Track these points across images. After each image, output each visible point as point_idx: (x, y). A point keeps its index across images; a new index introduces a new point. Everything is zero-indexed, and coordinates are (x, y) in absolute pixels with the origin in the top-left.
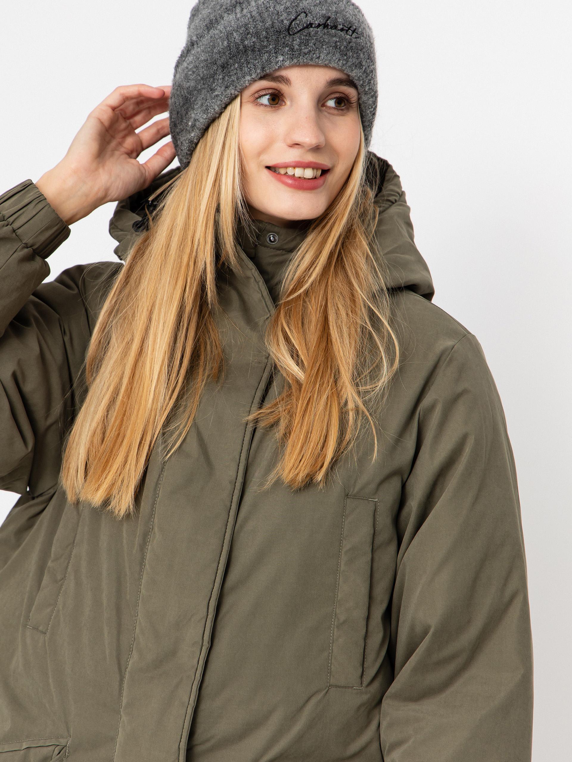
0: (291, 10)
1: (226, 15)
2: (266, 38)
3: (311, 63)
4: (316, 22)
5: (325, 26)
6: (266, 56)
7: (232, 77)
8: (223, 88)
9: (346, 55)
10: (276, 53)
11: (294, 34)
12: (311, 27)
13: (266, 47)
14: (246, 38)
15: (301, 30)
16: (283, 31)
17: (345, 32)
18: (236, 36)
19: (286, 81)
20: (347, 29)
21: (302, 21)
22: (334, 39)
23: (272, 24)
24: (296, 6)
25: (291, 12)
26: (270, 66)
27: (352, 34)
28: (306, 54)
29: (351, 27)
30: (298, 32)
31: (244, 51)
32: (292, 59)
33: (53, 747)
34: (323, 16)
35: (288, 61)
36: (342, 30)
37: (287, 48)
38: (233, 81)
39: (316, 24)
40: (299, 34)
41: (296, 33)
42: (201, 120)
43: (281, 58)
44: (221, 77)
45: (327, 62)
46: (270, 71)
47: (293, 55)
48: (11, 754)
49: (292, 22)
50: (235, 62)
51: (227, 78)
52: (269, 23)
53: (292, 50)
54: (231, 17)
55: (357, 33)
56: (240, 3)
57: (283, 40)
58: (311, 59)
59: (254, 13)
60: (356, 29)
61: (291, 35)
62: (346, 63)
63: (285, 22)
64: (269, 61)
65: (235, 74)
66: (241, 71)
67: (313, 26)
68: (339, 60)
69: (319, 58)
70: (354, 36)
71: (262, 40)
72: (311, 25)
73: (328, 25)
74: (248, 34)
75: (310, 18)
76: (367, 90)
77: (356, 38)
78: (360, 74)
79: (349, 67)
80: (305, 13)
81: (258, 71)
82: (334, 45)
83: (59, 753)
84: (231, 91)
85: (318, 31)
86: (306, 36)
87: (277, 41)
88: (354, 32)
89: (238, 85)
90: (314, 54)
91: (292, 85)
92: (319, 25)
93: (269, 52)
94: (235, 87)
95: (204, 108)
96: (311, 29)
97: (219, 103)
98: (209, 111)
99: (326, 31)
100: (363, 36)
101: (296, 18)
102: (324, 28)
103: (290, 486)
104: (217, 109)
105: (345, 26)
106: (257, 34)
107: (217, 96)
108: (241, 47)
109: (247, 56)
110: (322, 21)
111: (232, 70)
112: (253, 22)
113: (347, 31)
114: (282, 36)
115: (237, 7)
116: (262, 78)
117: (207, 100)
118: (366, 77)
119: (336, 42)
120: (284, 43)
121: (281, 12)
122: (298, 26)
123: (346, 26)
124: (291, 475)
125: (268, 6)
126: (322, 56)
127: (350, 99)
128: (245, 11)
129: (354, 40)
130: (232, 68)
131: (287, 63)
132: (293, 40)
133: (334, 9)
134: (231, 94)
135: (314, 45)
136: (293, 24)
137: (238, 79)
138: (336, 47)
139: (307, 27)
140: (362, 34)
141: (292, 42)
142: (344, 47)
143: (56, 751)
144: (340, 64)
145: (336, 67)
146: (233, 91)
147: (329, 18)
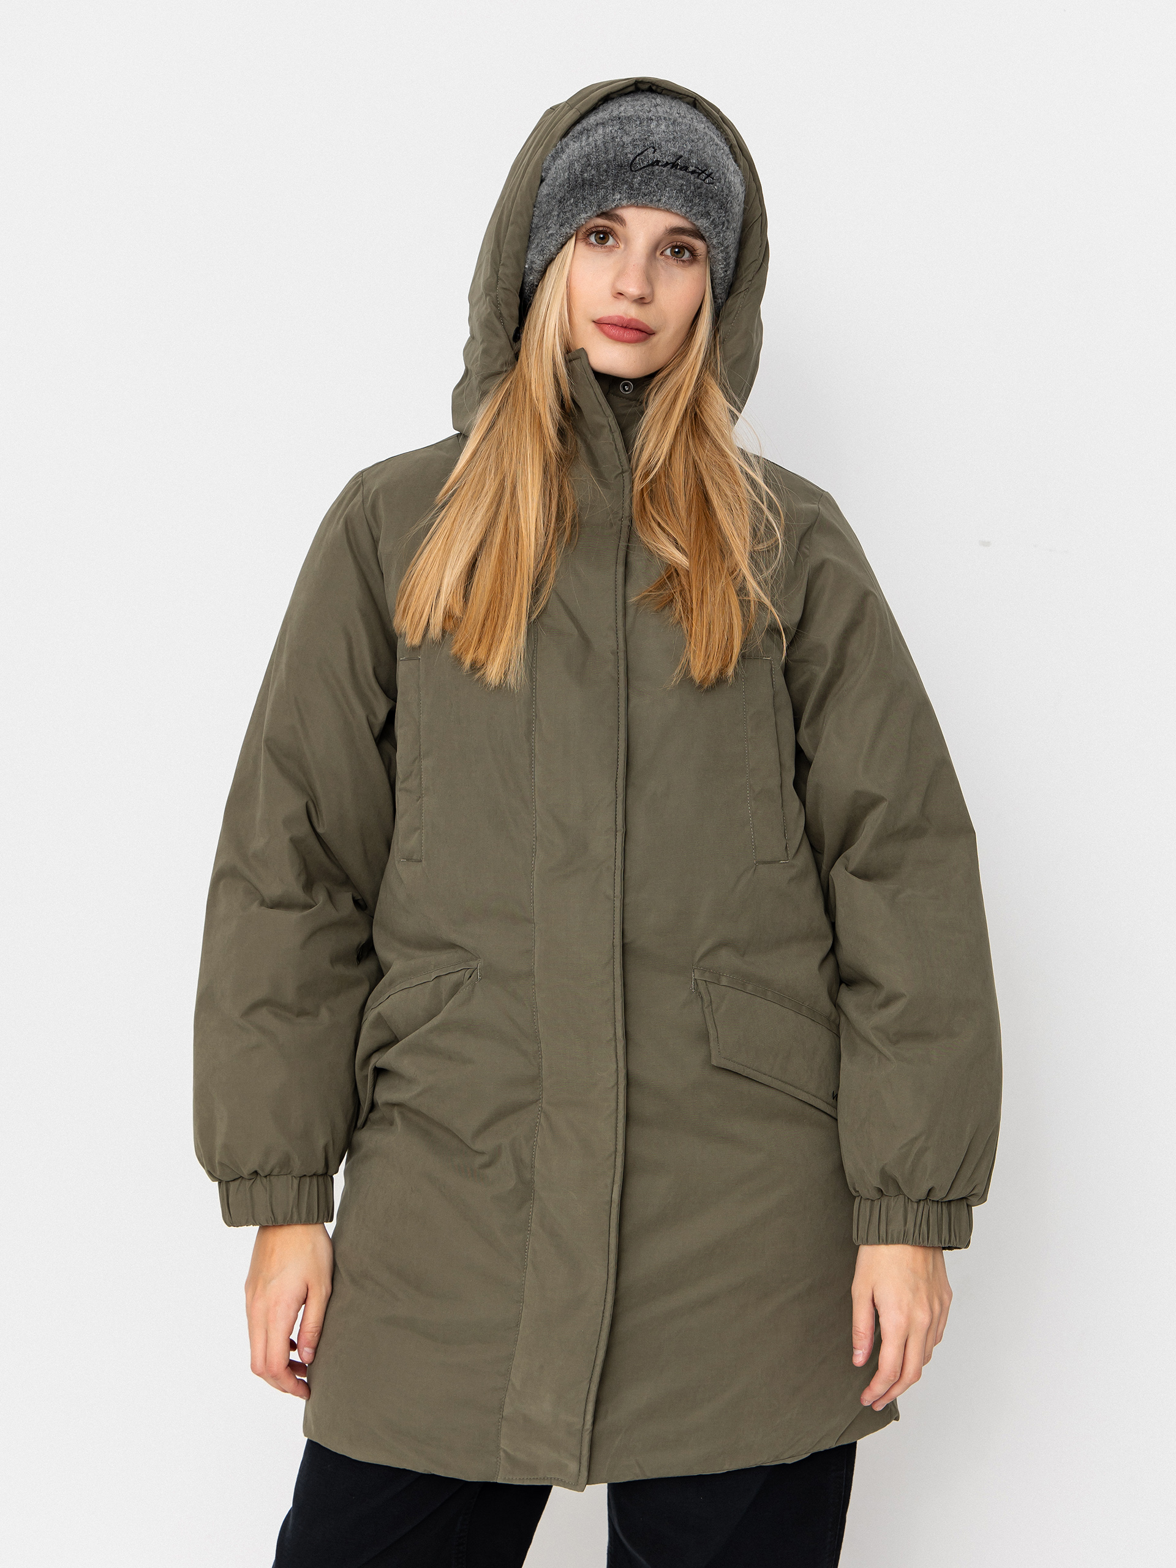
0: (639, 143)
1: (572, 143)
2: (606, 171)
3: (650, 205)
4: (664, 160)
5: (674, 165)
6: (602, 192)
7: (567, 214)
8: (558, 226)
9: (691, 201)
10: (613, 189)
11: (636, 171)
12: (658, 165)
13: (604, 181)
14: (586, 170)
15: (644, 167)
16: (625, 166)
17: (697, 175)
18: (577, 167)
19: (621, 221)
20: (700, 172)
21: (648, 157)
22: (680, 181)
23: (615, 156)
24: (646, 139)
25: (638, 145)
26: (606, 204)
27: (706, 178)
28: (646, 195)
29: (706, 170)
30: (641, 169)
31: (581, 184)
32: (630, 198)
33: (463, 971)
34: (675, 154)
35: (626, 201)
36: (693, 172)
37: (626, 186)
38: (568, 218)
39: (663, 162)
40: (641, 172)
41: (638, 170)
42: (538, 262)
43: (618, 196)
44: (556, 213)
45: (668, 207)
46: (606, 210)
47: (631, 194)
48: (420, 986)
49: (636, 157)
50: (571, 197)
51: (562, 215)
52: (611, 156)
53: (631, 188)
54: (576, 145)
55: (713, 179)
56: (587, 130)
57: (623, 176)
58: (651, 201)
59: (599, 142)
60: (712, 173)
61: (632, 171)
62: (690, 211)
63: (629, 155)
64: (605, 198)
65: (570, 210)
66: (576, 207)
67: (660, 164)
68: (683, 206)
69: (659, 200)
70: (707, 181)
71: (601, 173)
72: (657, 162)
73: (678, 164)
74: (589, 165)
75: (657, 156)
76: (714, 243)
77: (709, 183)
78: (707, 224)
79: (694, 215)
80: (654, 148)
81: (594, 209)
82: (678, 188)
83: (470, 977)
84: (566, 230)
85: (664, 171)
86: (649, 174)
87: (616, 176)
88: (708, 176)
89: (573, 223)
90: (654, 196)
91: (627, 226)
92: (667, 164)
93: (606, 188)
94: (571, 226)
95: (539, 249)
96: (657, 167)
97: (554, 242)
98: (545, 252)
99: (673, 171)
100: (720, 182)
101: (642, 153)
102: (672, 167)
103: (700, 686)
104: (553, 249)
105: (698, 168)
106: (598, 167)
107: (552, 235)
108: (580, 180)
109: (584, 190)
110: (671, 159)
111: (568, 206)
112: (596, 152)
113: (700, 174)
114: (622, 171)
115: (584, 135)
116: (598, 216)
117: (542, 239)
118: (714, 229)
119: (682, 185)
120: (623, 180)
121: (627, 144)
122: (642, 162)
123: (700, 168)
124: (702, 674)
125: (615, 135)
126: (664, 199)
127: (695, 250)
128: (591, 139)
129: (705, 185)
130: (568, 203)
131: (624, 203)
132: (634, 178)
133: (689, 147)
134: (567, 233)
135: (657, 185)
136: (637, 159)
137: (573, 216)
138: (681, 191)
139: (652, 165)
140: (719, 180)
141: (632, 179)
142: (691, 192)
143: (467, 976)
144: (683, 210)
145: (679, 213)
146: (568, 230)
147: (681, 157)
